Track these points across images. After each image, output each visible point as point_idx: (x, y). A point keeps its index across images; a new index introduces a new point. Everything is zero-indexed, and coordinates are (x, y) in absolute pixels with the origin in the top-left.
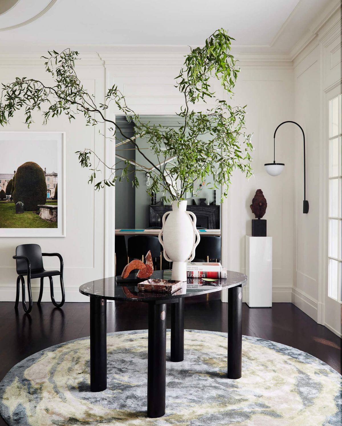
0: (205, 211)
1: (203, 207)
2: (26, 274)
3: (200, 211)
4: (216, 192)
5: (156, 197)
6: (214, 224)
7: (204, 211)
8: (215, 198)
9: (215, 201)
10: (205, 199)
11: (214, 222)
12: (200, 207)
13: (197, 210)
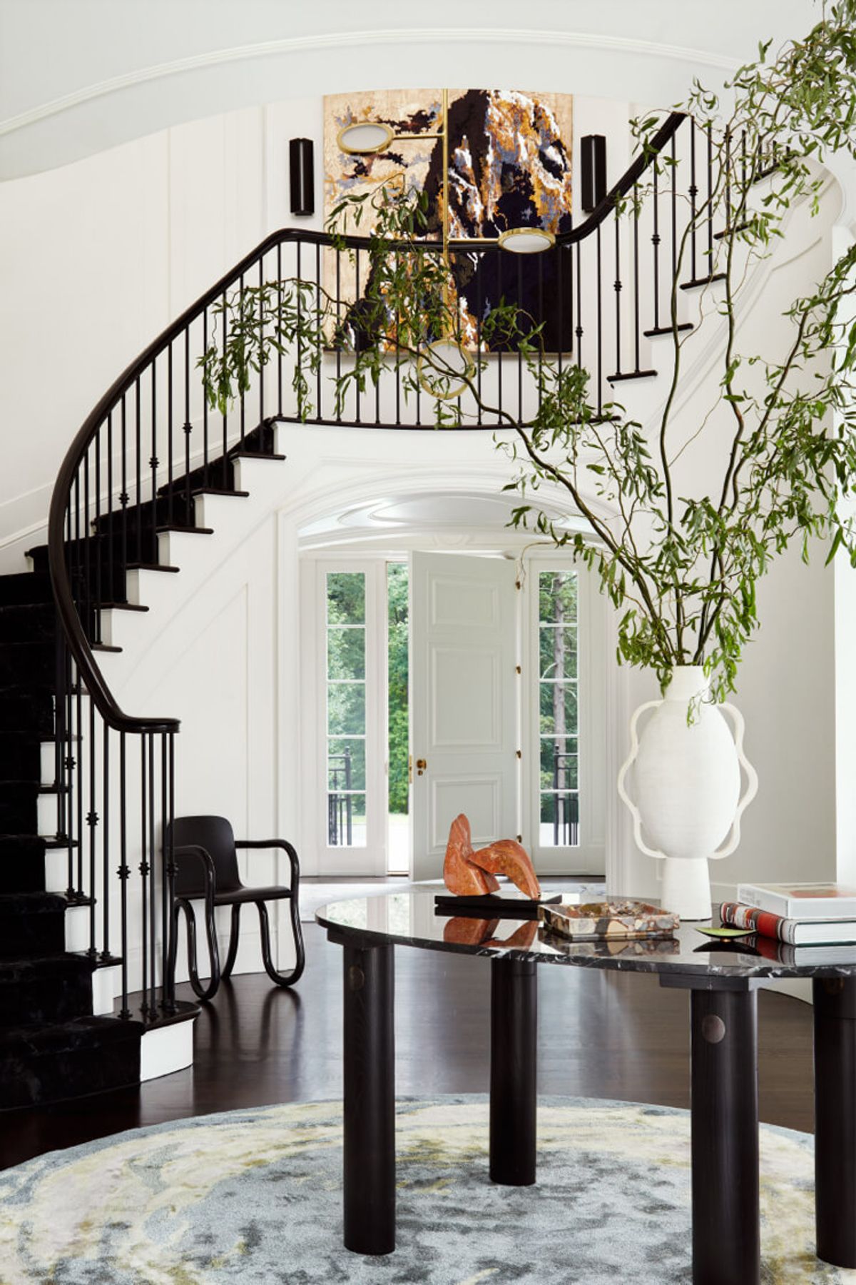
2: (202, 895)
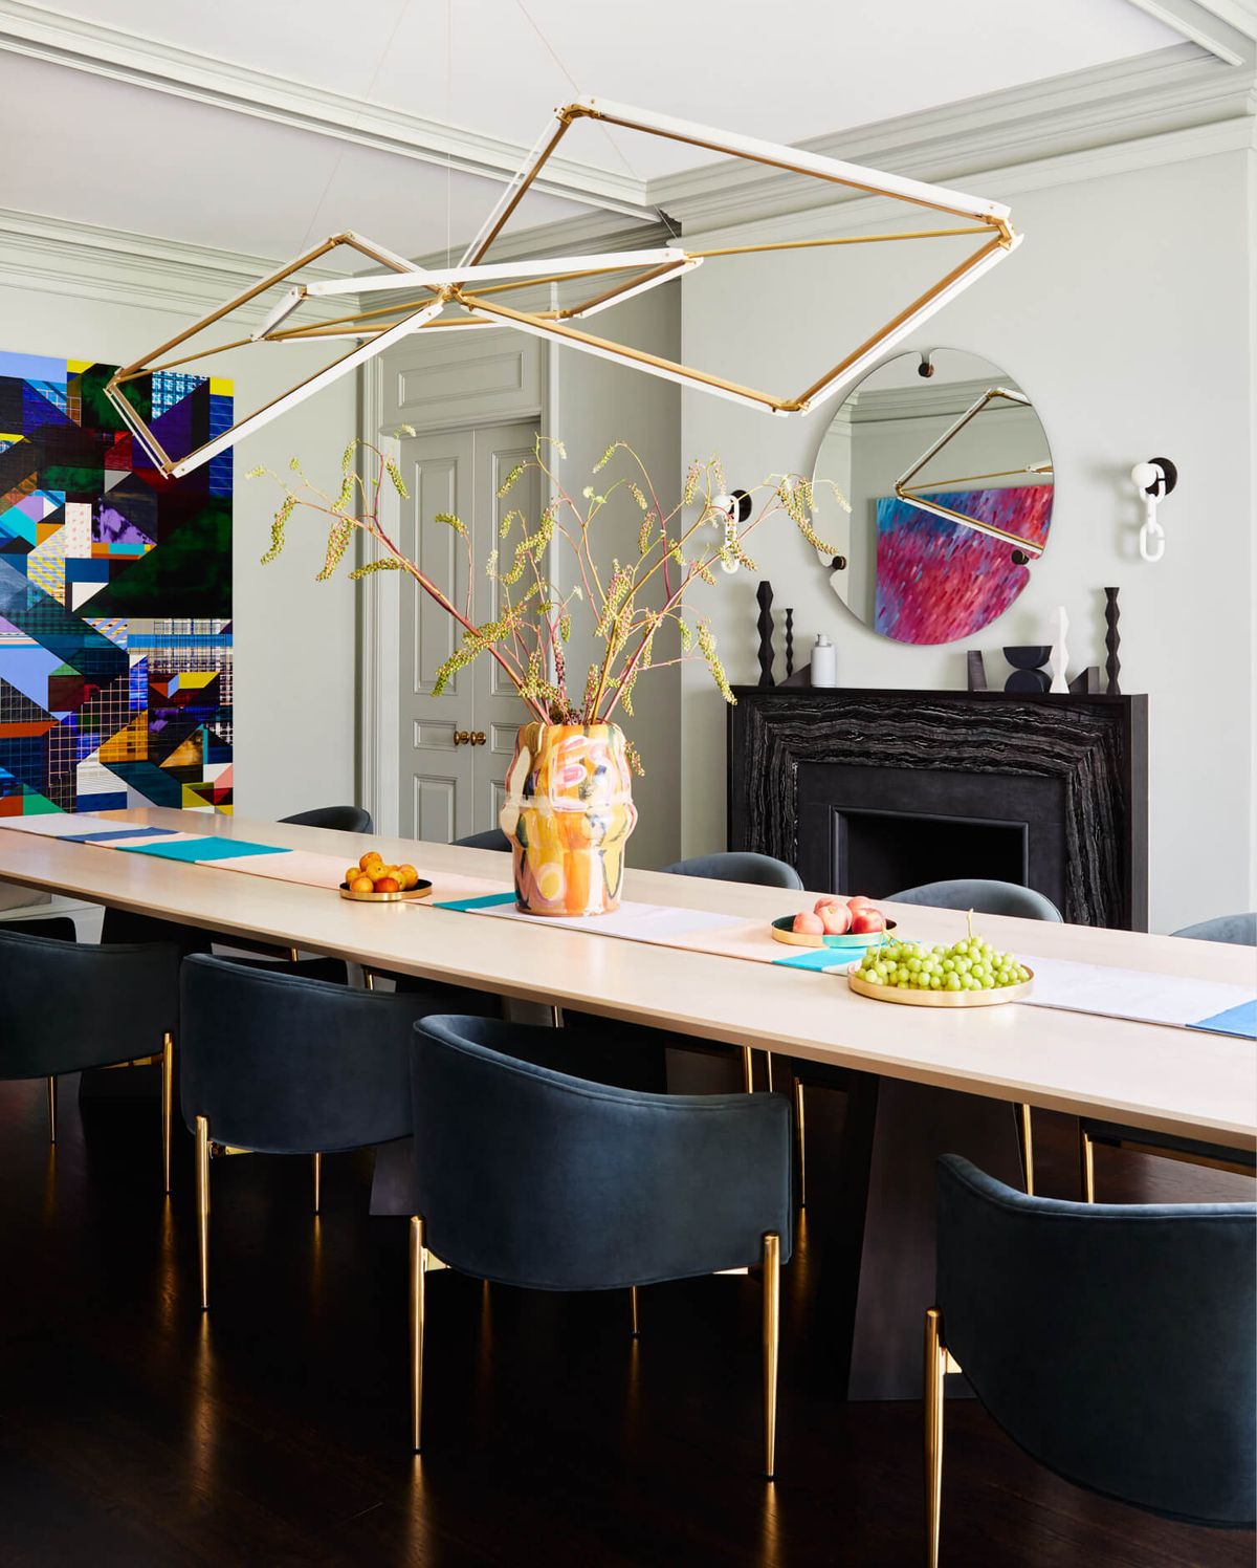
0: (1047, 732)
1: (1032, 708)
3: (1016, 728)
4: (1120, 601)
5: (789, 638)
6: (1106, 827)
7: (1036, 731)
8: (1112, 641)
9: (1113, 666)
10: (1042, 654)
11: (1104, 812)
12: (1012, 706)
13: (992, 725)
